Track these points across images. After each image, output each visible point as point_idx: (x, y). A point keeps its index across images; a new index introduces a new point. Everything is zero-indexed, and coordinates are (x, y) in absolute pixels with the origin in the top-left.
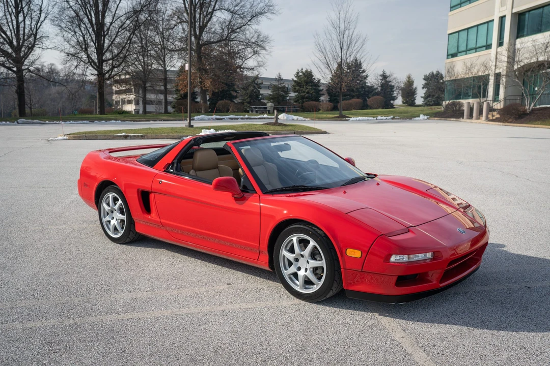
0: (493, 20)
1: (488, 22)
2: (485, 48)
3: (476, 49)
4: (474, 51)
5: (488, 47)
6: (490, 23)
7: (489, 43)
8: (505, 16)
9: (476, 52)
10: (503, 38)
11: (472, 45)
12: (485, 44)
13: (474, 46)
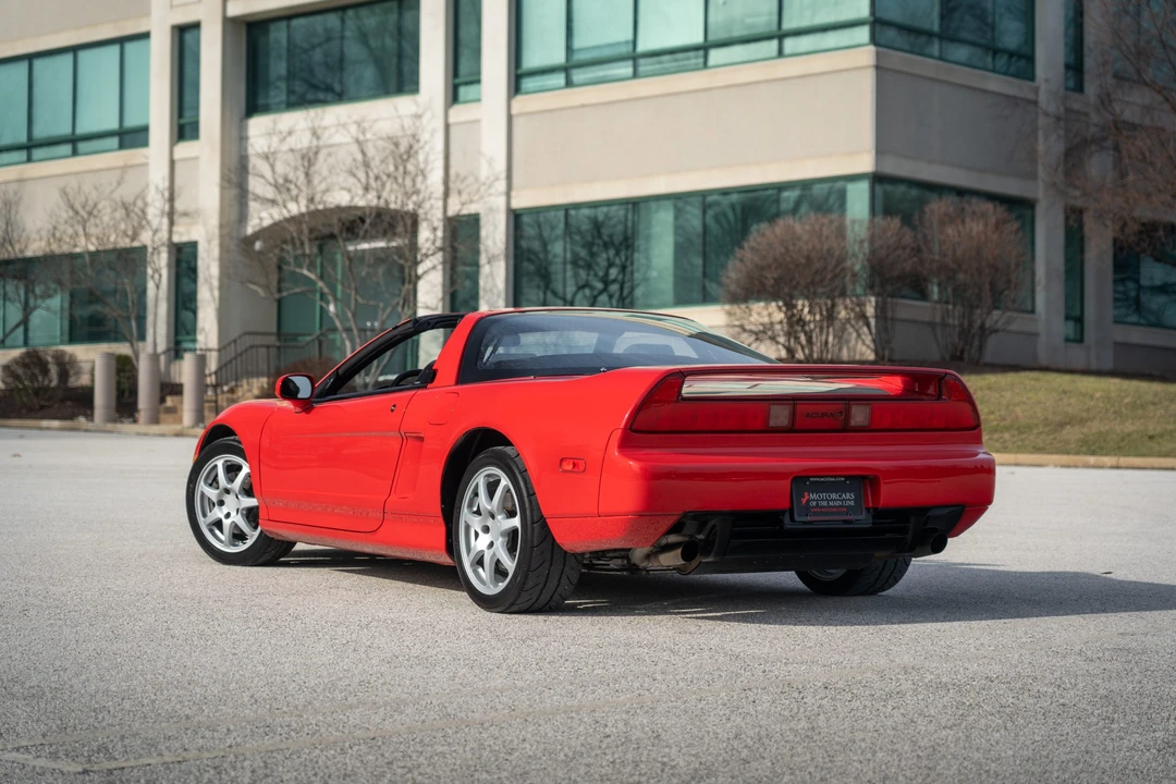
0: (146, 36)
1: (121, 41)
2: (115, 141)
3: (74, 142)
4: (67, 149)
5: (132, 137)
6: (130, 47)
7: (132, 121)
8: (196, 26)
9: (75, 153)
10: (196, 107)
11: (52, 122)
12: (113, 125)
13: (64, 129)
